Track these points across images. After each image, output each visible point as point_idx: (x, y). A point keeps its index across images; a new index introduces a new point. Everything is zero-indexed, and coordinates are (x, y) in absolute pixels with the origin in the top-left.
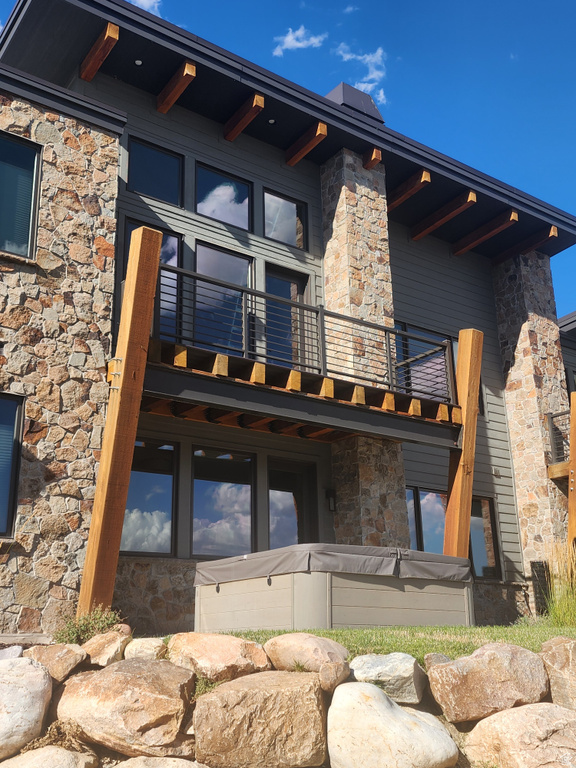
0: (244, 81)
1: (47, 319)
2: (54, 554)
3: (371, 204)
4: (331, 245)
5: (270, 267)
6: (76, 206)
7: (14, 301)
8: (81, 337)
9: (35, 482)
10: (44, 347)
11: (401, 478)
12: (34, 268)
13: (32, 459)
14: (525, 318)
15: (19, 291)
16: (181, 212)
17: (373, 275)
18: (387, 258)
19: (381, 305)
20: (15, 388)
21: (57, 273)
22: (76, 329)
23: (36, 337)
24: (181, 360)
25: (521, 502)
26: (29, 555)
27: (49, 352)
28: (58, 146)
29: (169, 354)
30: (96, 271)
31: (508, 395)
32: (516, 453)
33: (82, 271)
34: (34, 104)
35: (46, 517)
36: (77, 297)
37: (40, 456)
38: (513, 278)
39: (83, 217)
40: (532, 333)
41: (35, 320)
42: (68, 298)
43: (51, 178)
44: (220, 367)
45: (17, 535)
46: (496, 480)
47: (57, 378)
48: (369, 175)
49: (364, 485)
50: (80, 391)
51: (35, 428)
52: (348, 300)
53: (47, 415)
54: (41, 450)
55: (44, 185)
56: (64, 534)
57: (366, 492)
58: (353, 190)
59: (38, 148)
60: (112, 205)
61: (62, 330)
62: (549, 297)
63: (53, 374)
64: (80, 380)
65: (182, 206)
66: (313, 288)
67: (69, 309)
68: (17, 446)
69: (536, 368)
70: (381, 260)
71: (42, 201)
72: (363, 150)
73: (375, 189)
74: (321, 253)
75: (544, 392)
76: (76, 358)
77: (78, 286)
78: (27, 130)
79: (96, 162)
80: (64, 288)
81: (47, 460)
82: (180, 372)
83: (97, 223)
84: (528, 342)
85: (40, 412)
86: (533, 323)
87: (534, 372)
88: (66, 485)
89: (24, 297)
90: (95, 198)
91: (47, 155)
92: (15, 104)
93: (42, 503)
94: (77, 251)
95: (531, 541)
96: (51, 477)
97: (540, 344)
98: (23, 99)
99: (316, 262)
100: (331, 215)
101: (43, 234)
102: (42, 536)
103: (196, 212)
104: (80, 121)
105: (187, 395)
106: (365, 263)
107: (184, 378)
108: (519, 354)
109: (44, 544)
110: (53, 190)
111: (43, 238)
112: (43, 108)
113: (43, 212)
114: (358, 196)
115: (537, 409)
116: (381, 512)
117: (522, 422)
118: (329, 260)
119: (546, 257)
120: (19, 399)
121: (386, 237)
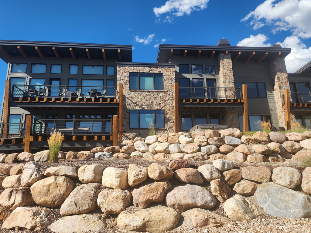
0: (196, 49)
1: (166, 98)
2: (171, 130)
3: (228, 62)
4: (220, 72)
5: (207, 79)
6: (169, 81)
7: (162, 97)
8: (172, 100)
9: (167, 121)
10: (166, 102)
11: (237, 114)
12: (164, 92)
13: (167, 118)
14: (276, 74)
15: (162, 95)
16: (189, 74)
17: (228, 76)
18: (232, 72)
19: (231, 81)
20: (163, 109)
21: (167, 91)
22: (171, 99)
23: (165, 101)
24: (184, 101)
25: (278, 115)
26: (168, 131)
27: (167, 103)
28: (165, 72)
29: (182, 101)
30: (173, 90)
31: (274, 92)
32: (277, 104)
33: (171, 90)
34: (161, 67)
35: (169, 125)
36: (170, 94)
37: (168, 118)
38: (273, 65)
39: (170, 82)
40: (278, 77)
41: (165, 99)
42: (169, 95)
43: (165, 78)
44: (191, 101)
45: (166, 128)
46: (271, 111)
47: (169, 106)
48: (227, 56)
49: (228, 116)
50: (172, 108)
51: (166, 114)
52: (223, 82)
53: (168, 112)
54: (168, 117)
55: (164, 79)
56: (172, 127)
57: (229, 117)
58: (223, 60)
59: (163, 74)
60: (174, 78)
61: (169, 99)
62: (284, 67)
63: (168, 106)
64: (172, 106)
65: (189, 73)
66: (217, 81)
67: (169, 96)
68: (164, 116)
69: (279, 85)
70: (230, 73)
71: (164, 81)
72: (224, 52)
73: (229, 59)
74: (218, 74)
75: (282, 90)
76: (171, 103)
77: (170, 93)
78: (161, 71)
79: (171, 73)
80: (168, 93)
81: (169, 118)
82: (184, 103)
83: (172, 82)
84: (277, 79)
85: (167, 111)
86: (278, 74)
87: (279, 86)
88: (171, 121)
89: (163, 96)
90: (172, 78)
91: (164, 74)
92: (159, 68)
93: (168, 124)
94: (170, 87)
95: (281, 123)
96: (169, 120)
97: (281, 79)
98: (160, 67)
99: (218, 76)
100: (220, 66)
101: (164, 86)
102: (169, 128)
103: (192, 74)
104: (168, 67)
105: (186, 106)
106: (226, 74)
107: (185, 104)
108: (276, 83)
109: (169, 129)
110: (165, 79)
111: (165, 87)
112: (162, 67)
113: (164, 83)
114: (224, 61)
115: (280, 94)
116: (232, 120)
117: (277, 98)
118: (220, 75)
119: (283, 58)
120: (164, 110)
121: (232, 67)
